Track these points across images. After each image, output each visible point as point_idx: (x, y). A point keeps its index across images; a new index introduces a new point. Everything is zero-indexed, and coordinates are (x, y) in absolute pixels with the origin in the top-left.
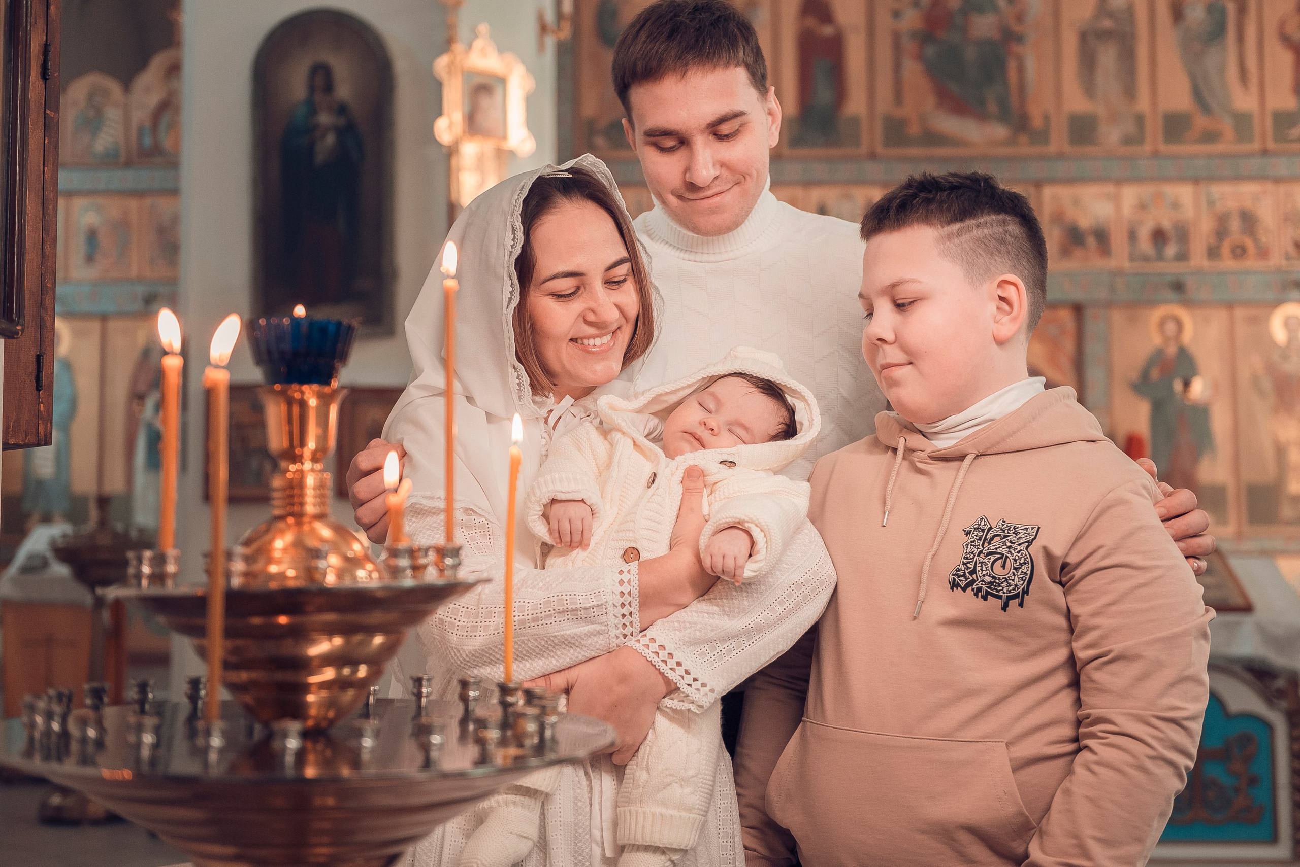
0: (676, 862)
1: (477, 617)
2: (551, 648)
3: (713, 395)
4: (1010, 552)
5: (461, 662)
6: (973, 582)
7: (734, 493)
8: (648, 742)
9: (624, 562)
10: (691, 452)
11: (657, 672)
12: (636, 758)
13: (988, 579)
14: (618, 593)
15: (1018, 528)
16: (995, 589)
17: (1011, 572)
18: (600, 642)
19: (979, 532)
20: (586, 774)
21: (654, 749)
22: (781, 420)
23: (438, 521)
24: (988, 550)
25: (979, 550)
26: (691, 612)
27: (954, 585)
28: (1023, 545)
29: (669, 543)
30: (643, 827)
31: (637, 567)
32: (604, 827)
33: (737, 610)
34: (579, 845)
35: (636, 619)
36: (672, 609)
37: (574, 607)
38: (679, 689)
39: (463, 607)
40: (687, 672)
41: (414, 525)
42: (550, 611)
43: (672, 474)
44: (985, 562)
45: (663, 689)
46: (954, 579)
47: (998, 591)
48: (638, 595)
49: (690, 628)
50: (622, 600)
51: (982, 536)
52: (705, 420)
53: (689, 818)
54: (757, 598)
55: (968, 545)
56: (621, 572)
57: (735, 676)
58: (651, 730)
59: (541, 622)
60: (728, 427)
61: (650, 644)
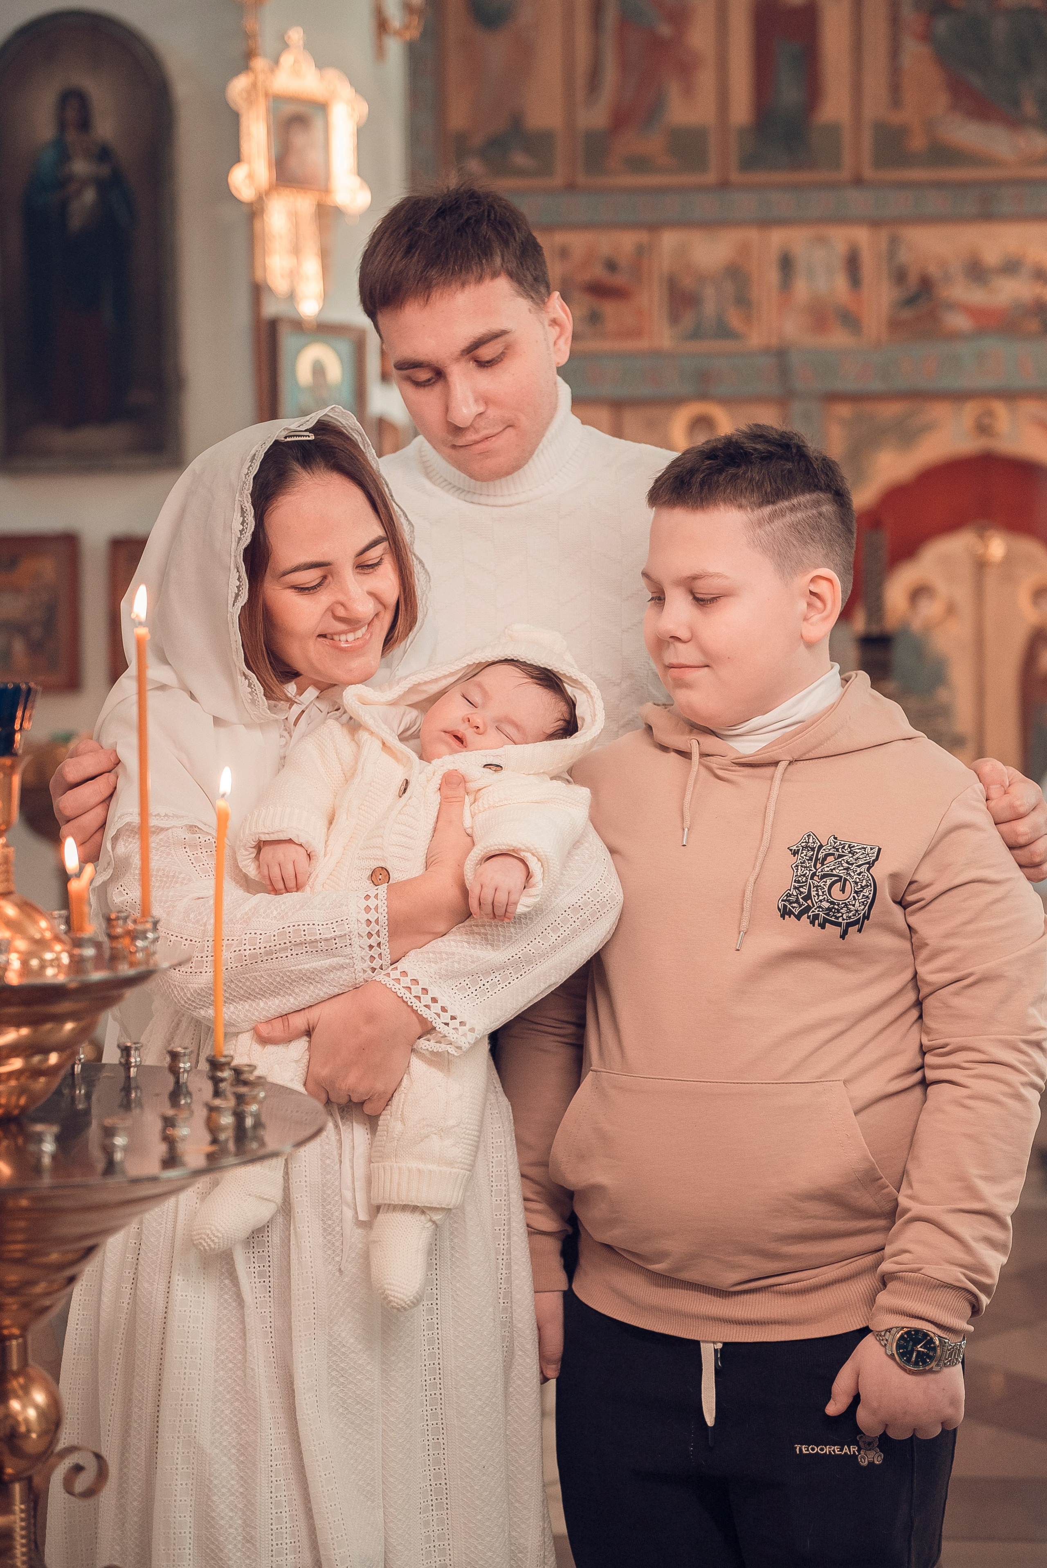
0: (438, 1222)
1: (203, 951)
2: (287, 985)
3: (480, 686)
4: (849, 874)
5: (185, 1002)
6: (808, 908)
7: (500, 801)
8: (403, 1089)
9: (372, 884)
10: (450, 754)
11: (409, 1010)
12: (389, 1107)
13: (826, 905)
14: (363, 921)
15: (854, 846)
16: (833, 916)
17: (852, 895)
18: (345, 978)
19: (808, 851)
20: (337, 1126)
21: (409, 1097)
22: (560, 716)
23: (157, 841)
24: (822, 871)
25: (811, 872)
26: (449, 941)
27: (785, 913)
28: (864, 867)
29: (424, 861)
30: (399, 1184)
31: (386, 891)
32: (356, 1187)
33: (501, 938)
34: (328, 1207)
35: (385, 950)
36: (429, 937)
37: (313, 938)
38: (434, 1028)
39: (186, 940)
40: (444, 1009)
41: (131, 846)
42: (285, 943)
43: (428, 781)
44: (820, 886)
45: (418, 1029)
46: (785, 906)
47: (837, 918)
48: (386, 923)
49: (447, 959)
50: (368, 929)
51: (813, 855)
52: (469, 716)
53: (450, 1173)
54: (527, 924)
55: (797, 866)
56: (367, 897)
57: (499, 1013)
58: (406, 1076)
59: (275, 956)
60: (496, 724)
61: (401, 978)
